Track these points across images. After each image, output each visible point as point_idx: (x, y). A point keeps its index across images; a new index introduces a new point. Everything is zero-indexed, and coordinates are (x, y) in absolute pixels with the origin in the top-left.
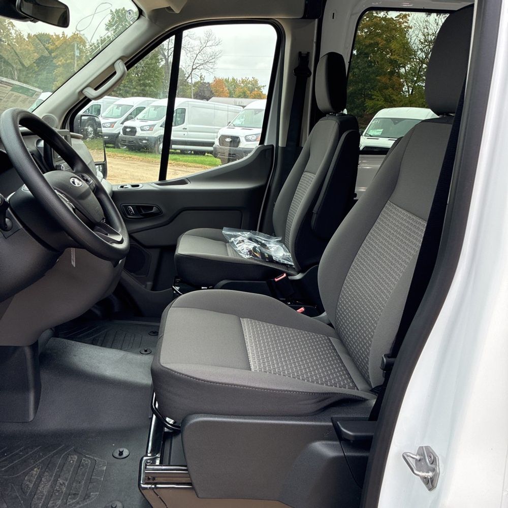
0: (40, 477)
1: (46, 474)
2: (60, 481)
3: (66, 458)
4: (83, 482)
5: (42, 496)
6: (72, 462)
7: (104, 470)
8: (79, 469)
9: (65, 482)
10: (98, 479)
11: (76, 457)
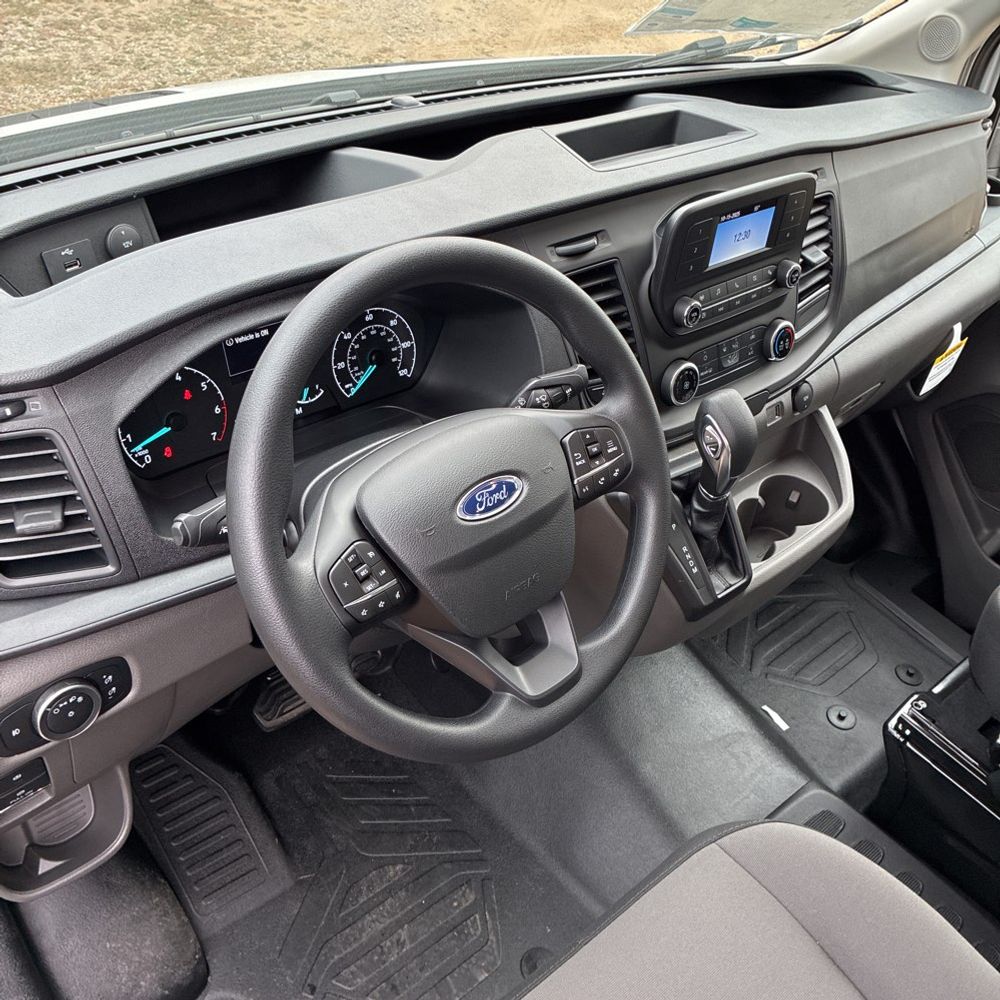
0: (390, 891)
1: (403, 894)
2: (404, 934)
3: (455, 887)
4: (428, 974)
5: (355, 939)
6: (455, 904)
7: (476, 980)
8: (450, 935)
9: (407, 942)
10: (450, 991)
11: (472, 897)
